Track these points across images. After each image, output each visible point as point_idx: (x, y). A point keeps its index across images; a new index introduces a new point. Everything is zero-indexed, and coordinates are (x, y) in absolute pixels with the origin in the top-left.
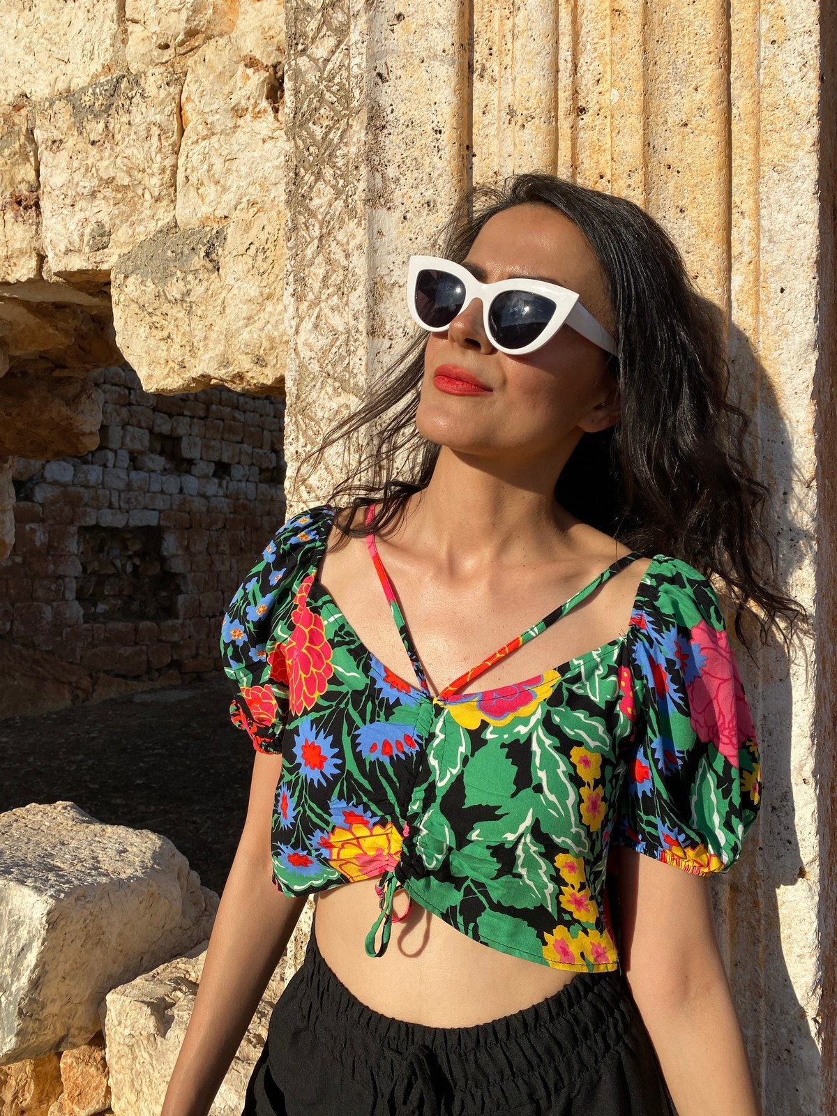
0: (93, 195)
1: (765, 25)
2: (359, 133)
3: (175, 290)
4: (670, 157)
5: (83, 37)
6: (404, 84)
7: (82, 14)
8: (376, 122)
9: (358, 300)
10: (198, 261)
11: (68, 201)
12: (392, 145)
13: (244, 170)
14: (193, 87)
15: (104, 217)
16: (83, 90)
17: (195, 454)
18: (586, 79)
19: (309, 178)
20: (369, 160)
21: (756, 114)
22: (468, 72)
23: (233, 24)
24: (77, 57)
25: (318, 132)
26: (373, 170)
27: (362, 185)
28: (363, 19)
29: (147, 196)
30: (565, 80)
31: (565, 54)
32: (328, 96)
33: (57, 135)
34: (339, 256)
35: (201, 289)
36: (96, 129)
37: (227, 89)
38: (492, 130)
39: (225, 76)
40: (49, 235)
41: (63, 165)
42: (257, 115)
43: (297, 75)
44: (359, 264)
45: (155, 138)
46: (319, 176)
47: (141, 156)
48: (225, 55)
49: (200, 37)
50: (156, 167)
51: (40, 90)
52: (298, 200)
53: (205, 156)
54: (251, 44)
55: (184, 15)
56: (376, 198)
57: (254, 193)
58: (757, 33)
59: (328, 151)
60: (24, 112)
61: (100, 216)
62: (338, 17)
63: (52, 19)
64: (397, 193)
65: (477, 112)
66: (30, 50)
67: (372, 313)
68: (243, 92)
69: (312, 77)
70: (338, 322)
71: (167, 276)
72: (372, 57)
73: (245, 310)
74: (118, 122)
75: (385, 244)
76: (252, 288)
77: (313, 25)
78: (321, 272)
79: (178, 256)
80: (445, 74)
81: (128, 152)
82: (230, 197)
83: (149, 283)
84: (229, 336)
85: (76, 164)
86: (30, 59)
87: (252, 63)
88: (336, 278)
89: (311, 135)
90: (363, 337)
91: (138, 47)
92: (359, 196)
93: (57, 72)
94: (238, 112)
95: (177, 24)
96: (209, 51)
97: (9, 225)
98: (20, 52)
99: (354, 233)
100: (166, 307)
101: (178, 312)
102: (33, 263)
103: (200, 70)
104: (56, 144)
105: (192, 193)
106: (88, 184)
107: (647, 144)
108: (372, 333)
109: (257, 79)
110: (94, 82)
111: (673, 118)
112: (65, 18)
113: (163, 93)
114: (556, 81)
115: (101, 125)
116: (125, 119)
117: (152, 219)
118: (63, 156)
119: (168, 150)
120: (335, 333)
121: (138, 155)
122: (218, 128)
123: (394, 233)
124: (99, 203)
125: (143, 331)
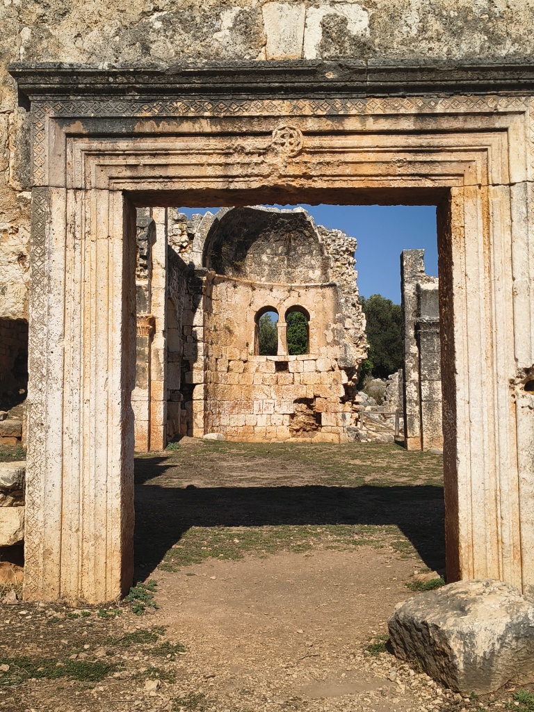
1: (114, 274)
2: (46, 280)
6: (55, 273)
8: (49, 278)
12: (52, 283)
20: (48, 285)
21: (113, 287)
27: (46, 289)
28: (47, 261)
39: (7, 254)
48: (7, 250)
54: (13, 249)
56: (49, 292)
64: (53, 291)
68: (12, 259)
72: (49, 267)
75: (50, 300)
80: (61, 271)
87: (14, 253)
94: (10, 262)
99: (45, 297)
109: (15, 257)
123: (52, 298)
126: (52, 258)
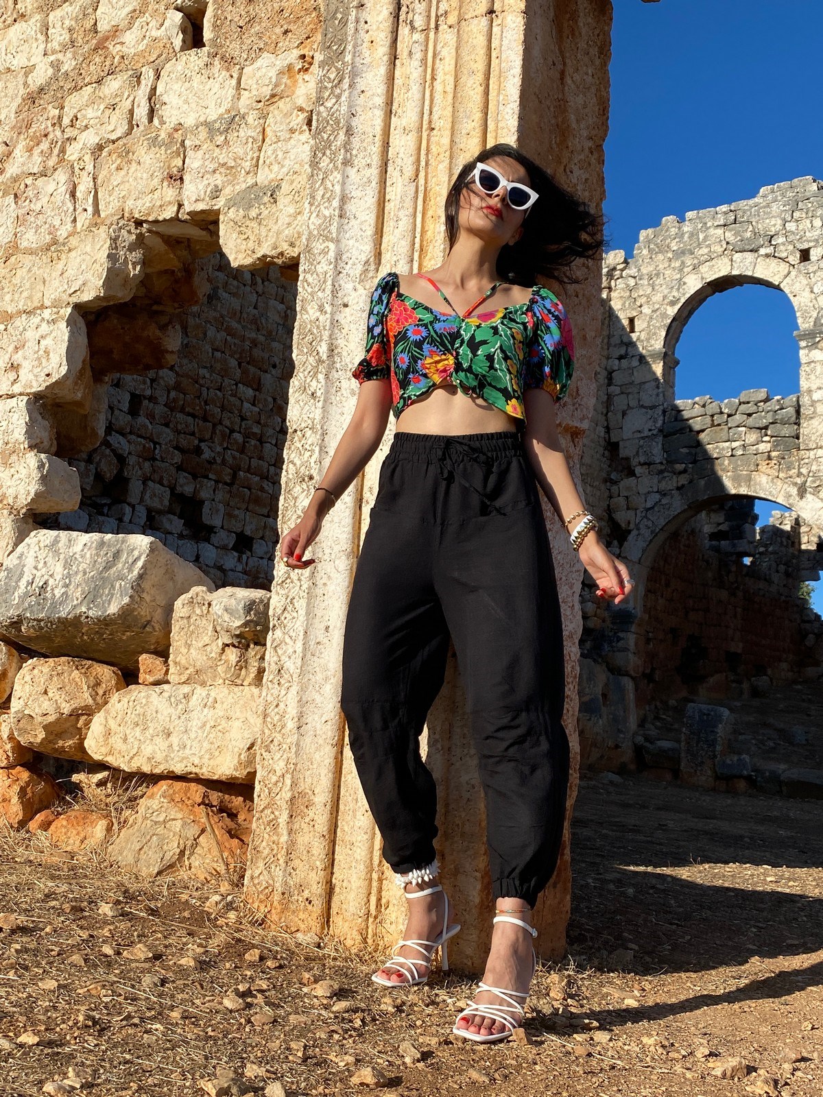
0: (214, 172)
1: (501, 98)
2: (342, 136)
3: (253, 213)
4: (462, 146)
5: (217, 96)
6: (362, 118)
7: (217, 86)
8: (349, 132)
9: (336, 203)
10: (266, 199)
11: (200, 175)
12: (355, 141)
13: (292, 157)
14: (272, 120)
15: (219, 183)
16: (215, 121)
17: (217, 521)
18: (435, 117)
19: (320, 155)
20: (345, 147)
21: (496, 131)
22: (389, 113)
23: (294, 92)
24: (212, 106)
25: (325, 136)
26: (347, 151)
27: (341, 157)
28: (347, 92)
29: (243, 171)
30: (426, 117)
31: (427, 107)
32: (331, 122)
33: (198, 143)
34: (329, 185)
35: (267, 212)
36: (220, 139)
37: (288, 121)
38: (397, 136)
39: (288, 115)
40: (187, 193)
41: (200, 157)
42: (301, 133)
43: (319, 114)
44: (338, 188)
45: (250, 144)
46: (324, 154)
47: (242, 152)
48: (289, 106)
49: (277, 98)
50: (249, 157)
51: (190, 121)
52: (314, 164)
53: (275, 151)
54: (301, 102)
55: (270, 87)
56: (347, 163)
57: (297, 167)
58: (498, 101)
59: (329, 144)
60: (180, 132)
61: (216, 182)
62: (338, 91)
63: (201, 87)
64: (356, 161)
65: (392, 129)
66: (186, 102)
67: (341, 208)
68: (296, 122)
69: (324, 115)
70: (327, 213)
71: (250, 207)
72: (350, 107)
73: (287, 220)
74: (232, 136)
75: (349, 181)
76: (291, 210)
77: (327, 94)
78: (321, 193)
79: (257, 198)
80: (379, 115)
81: (236, 150)
82: (285, 170)
83: (241, 210)
84: (278, 233)
85: (207, 156)
86: (186, 106)
87: (301, 109)
88: (327, 195)
89: (322, 138)
90: (336, 218)
91: (246, 100)
92: (340, 161)
93: (201, 113)
94: (292, 131)
95: (267, 92)
96: (281, 104)
97: (164, 189)
98: (181, 102)
99: (337, 176)
100: (248, 223)
101: (254, 224)
102: (175, 208)
103: (276, 112)
104: (197, 147)
105: (266, 168)
106: (213, 166)
107: (452, 141)
108: (341, 216)
109: (302, 116)
110: (221, 117)
111: (464, 132)
112: (208, 87)
113: (256, 122)
114: (422, 117)
115: (223, 137)
116: (236, 134)
117: (245, 181)
118: (200, 153)
119: (256, 148)
120: (325, 216)
121: (240, 151)
122: (282, 138)
123: (353, 177)
124: (217, 175)
125: (235, 236)
126: (359, 87)
